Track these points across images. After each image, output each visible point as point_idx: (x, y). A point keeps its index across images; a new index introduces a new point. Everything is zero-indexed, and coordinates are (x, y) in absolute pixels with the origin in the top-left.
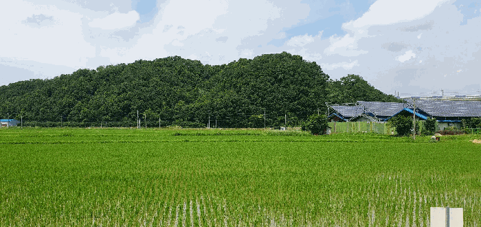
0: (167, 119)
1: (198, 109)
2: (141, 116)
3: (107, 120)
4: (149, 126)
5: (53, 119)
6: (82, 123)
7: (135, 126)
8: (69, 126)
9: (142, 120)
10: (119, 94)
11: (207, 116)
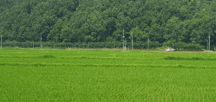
0: (157, 40)
1: (195, 27)
2: (127, 36)
3: (89, 40)
4: (136, 47)
5: (33, 39)
6: (63, 43)
7: (121, 47)
8: (49, 46)
9: (129, 40)
10: (103, 10)
11: (206, 35)
